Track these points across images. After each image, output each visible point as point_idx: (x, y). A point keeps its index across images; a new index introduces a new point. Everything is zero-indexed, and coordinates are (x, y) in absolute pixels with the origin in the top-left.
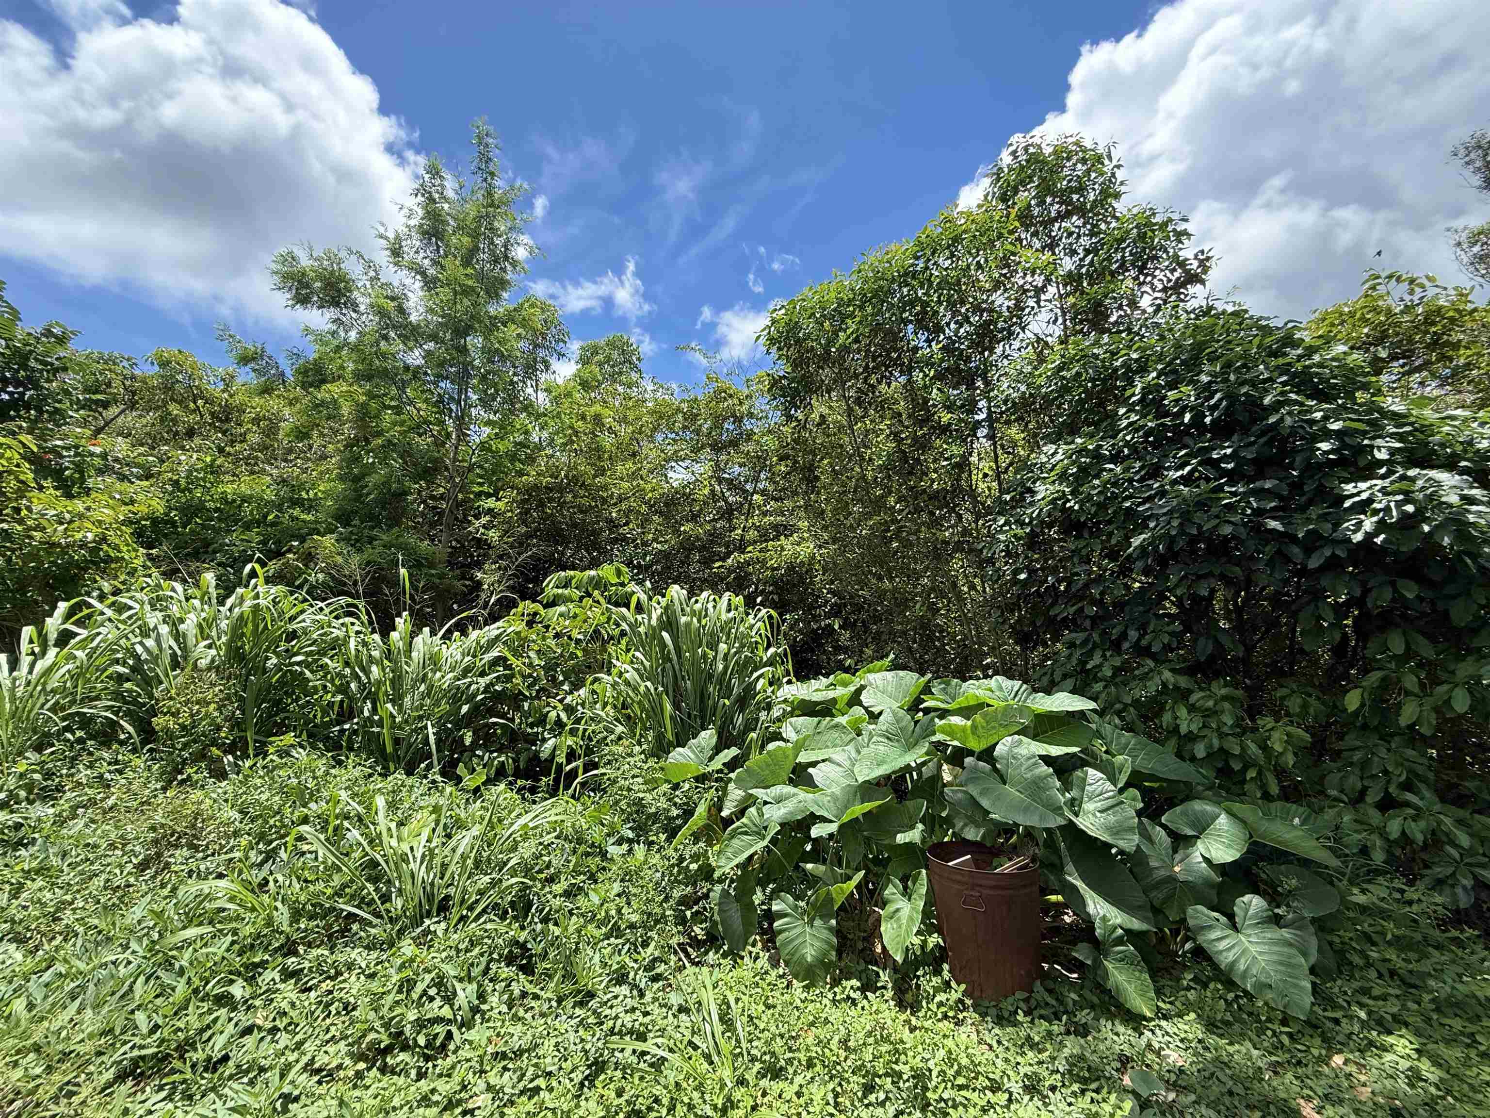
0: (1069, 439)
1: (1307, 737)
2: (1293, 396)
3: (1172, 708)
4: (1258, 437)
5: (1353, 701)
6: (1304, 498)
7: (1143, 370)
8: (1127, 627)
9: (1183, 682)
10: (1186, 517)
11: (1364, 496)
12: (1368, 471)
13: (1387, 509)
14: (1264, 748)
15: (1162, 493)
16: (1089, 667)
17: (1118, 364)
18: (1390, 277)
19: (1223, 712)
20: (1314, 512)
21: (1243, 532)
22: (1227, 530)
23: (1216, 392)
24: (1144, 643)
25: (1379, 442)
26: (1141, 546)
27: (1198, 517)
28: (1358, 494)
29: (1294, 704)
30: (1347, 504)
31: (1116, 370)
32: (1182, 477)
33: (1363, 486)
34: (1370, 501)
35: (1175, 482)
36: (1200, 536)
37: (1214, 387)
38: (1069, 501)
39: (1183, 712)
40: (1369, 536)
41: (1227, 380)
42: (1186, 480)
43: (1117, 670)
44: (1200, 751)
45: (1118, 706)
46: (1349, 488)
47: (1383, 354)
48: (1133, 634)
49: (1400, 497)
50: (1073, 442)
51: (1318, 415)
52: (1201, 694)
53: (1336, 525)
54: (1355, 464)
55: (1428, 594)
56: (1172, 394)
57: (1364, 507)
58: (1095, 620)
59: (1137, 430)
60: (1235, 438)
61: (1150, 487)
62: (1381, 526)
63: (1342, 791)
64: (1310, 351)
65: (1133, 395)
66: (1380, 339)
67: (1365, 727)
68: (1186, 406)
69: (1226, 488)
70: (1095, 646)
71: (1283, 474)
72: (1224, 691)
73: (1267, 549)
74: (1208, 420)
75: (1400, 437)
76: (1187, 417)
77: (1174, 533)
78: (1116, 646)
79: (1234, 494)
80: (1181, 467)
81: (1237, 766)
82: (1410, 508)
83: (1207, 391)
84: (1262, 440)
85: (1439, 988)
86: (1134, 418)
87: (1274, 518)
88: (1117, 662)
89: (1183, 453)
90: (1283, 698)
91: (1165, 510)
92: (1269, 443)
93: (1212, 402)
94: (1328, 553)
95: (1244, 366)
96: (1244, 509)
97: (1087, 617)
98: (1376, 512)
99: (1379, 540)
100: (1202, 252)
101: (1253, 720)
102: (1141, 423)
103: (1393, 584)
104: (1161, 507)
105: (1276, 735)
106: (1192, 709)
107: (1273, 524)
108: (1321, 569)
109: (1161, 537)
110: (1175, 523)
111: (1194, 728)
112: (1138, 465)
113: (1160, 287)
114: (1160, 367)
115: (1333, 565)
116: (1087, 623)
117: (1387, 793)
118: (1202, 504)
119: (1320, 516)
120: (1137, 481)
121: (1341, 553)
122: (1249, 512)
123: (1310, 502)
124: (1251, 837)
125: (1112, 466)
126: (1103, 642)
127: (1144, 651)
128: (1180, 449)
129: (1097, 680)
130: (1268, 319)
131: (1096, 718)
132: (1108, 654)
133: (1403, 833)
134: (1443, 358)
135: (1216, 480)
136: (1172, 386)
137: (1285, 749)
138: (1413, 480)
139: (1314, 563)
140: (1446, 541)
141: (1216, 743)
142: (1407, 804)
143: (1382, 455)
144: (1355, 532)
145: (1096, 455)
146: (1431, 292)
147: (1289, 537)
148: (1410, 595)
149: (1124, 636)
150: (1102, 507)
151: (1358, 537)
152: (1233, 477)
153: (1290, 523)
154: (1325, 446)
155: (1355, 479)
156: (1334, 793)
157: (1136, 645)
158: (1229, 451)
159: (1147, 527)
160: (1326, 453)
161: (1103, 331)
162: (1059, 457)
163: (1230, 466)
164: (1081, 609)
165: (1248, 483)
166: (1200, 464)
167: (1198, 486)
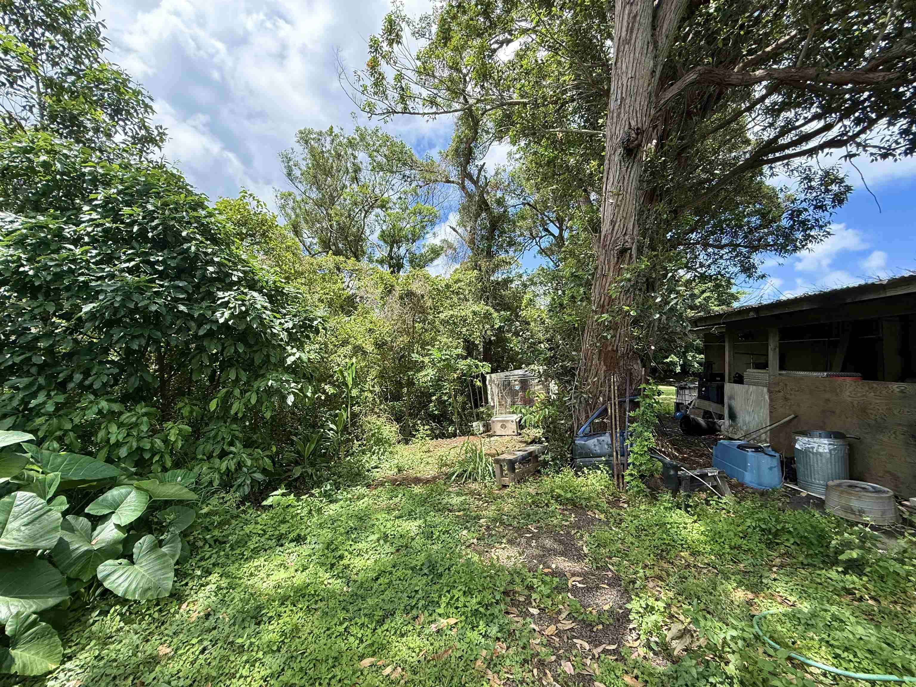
0: (32, 214)
1: (190, 429)
2: (198, 237)
3: (107, 427)
4: (179, 254)
5: (213, 405)
6: (200, 296)
7: (107, 184)
8: (73, 372)
9: (116, 407)
10: (127, 297)
11: (226, 299)
12: (229, 287)
13: (235, 307)
14: (166, 441)
15: (112, 276)
16: (31, 406)
17: (87, 170)
18: (251, 195)
19: (142, 423)
20: (204, 304)
21: (164, 311)
22: (154, 308)
23: (156, 218)
24: (87, 383)
25: (235, 273)
26: (90, 311)
27: (136, 297)
28: (224, 298)
29: (186, 412)
30: (219, 302)
31: (84, 174)
32: (127, 267)
33: (226, 294)
34: (228, 302)
35: (122, 270)
36: (136, 310)
37: (156, 215)
38: (23, 265)
39: (113, 428)
40: (227, 321)
41: (163, 214)
42: (130, 271)
43: (58, 407)
44: (123, 452)
45: (58, 433)
46: (220, 294)
47: (244, 231)
48: (78, 377)
49: (240, 302)
50: (34, 218)
51: (210, 251)
52: (129, 414)
53: (214, 313)
54: (224, 281)
55: (248, 350)
56: (126, 210)
57: (225, 305)
58: (42, 368)
59: (97, 226)
60: (165, 251)
61: (103, 270)
62: (232, 316)
63: (204, 455)
64: (210, 215)
65: (96, 199)
66: (245, 224)
67: (218, 417)
68: (136, 221)
69: (157, 282)
70: (40, 388)
71: (190, 280)
72: (144, 410)
73: (178, 322)
74: (150, 235)
75: (244, 272)
76: (136, 229)
77: (117, 305)
78: (62, 386)
79: (162, 286)
80: (129, 261)
81: (147, 456)
82: (243, 309)
83: (150, 216)
84: (180, 257)
85: (233, 538)
86: (94, 216)
87: (183, 304)
88: (61, 399)
89: (130, 252)
90: (180, 409)
91: (112, 288)
92: (184, 259)
93: (153, 224)
94: (207, 327)
95: (176, 209)
96: (167, 296)
97: (35, 364)
98: (230, 308)
99: (230, 323)
100: (161, 127)
101: (161, 424)
102: (101, 221)
103: (235, 344)
104: (109, 285)
105: (172, 431)
106: (120, 425)
107: (182, 308)
108: (205, 336)
109: (107, 308)
110: (118, 299)
111: (120, 438)
112: (94, 252)
113: (131, 134)
114: (120, 187)
115: (210, 334)
116: (34, 370)
117: (223, 449)
118: (140, 290)
119: (207, 307)
120: (93, 263)
121: (215, 328)
122: (169, 298)
123: (203, 299)
124: (151, 498)
125: (72, 247)
126: (49, 384)
127: (84, 388)
128: (130, 249)
129: (39, 415)
130: (192, 187)
131: (34, 447)
132: (52, 393)
133: (227, 468)
134: (266, 242)
135: (151, 275)
136: (129, 204)
137: (177, 439)
138: (246, 294)
139: (201, 333)
140: (255, 326)
141: (135, 445)
142: (231, 453)
143: (235, 279)
144: (221, 317)
145: (59, 234)
146: (265, 210)
147: (189, 316)
148: (241, 351)
149: (70, 378)
150: (58, 276)
151: (221, 321)
152: (162, 275)
153: (191, 309)
154: (211, 269)
155: (224, 290)
156: (200, 457)
157: (81, 385)
158: (161, 259)
159: (98, 298)
160: (212, 273)
161: (78, 141)
162: (16, 225)
163: (161, 268)
164: (30, 358)
165: (170, 281)
166: (141, 262)
167: (139, 276)
